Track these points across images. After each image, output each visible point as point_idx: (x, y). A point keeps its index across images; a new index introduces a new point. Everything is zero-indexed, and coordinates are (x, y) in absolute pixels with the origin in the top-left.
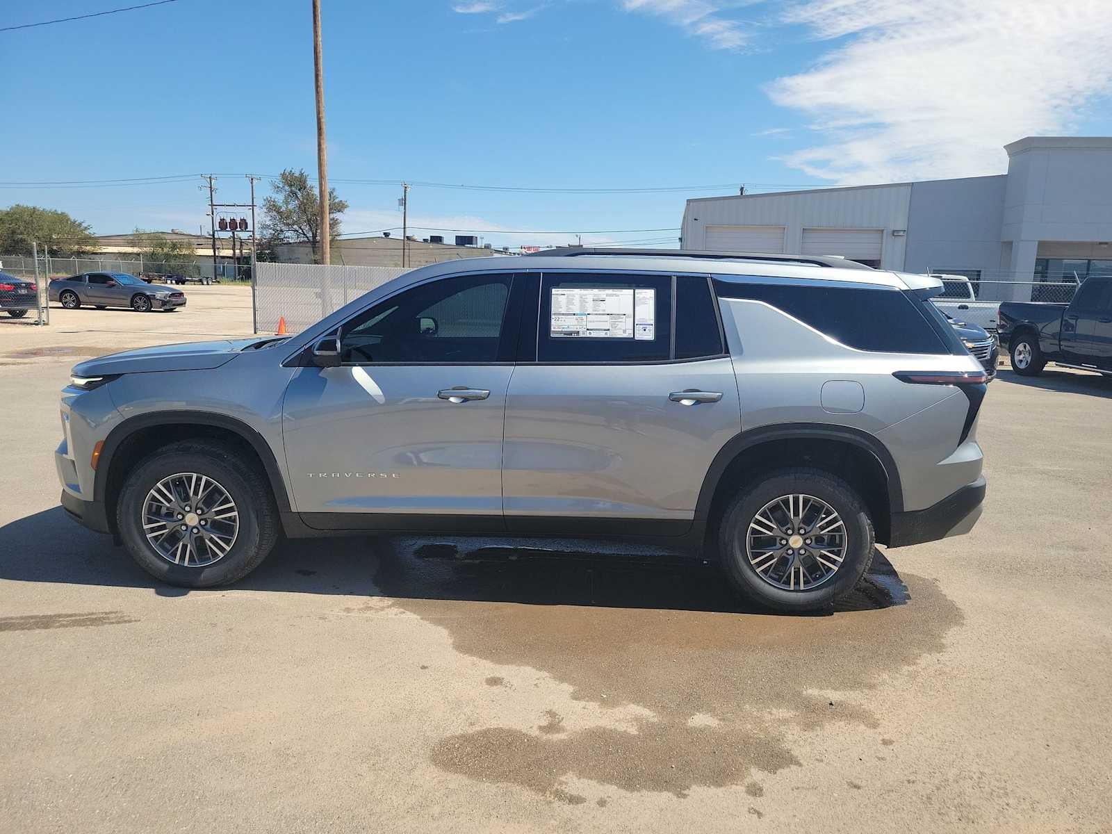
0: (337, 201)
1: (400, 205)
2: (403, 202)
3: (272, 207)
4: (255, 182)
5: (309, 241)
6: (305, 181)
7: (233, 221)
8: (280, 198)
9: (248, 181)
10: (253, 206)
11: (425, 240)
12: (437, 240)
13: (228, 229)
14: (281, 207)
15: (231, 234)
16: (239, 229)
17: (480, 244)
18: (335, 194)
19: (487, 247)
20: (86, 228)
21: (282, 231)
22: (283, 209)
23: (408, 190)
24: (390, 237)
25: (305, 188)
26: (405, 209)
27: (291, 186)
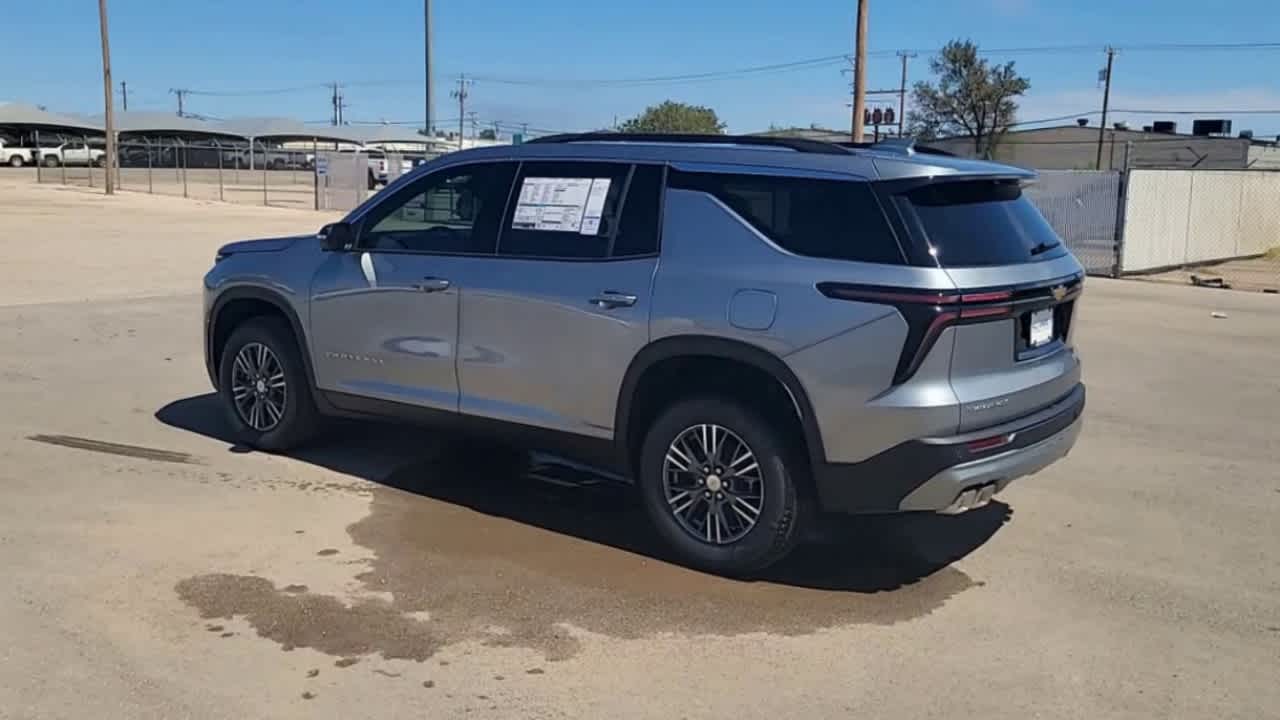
0: (1014, 78)
1: (1100, 79)
2: (1106, 75)
3: (924, 93)
4: (908, 60)
5: (972, 135)
6: (973, 55)
7: (877, 111)
8: (935, 81)
9: (899, 60)
10: (903, 91)
11: (1147, 129)
12: (1164, 128)
13: (871, 122)
14: (936, 92)
15: (873, 128)
16: (883, 122)
17: (1235, 133)
18: (1012, 69)
19: (1245, 136)
20: (720, 127)
21: (937, 123)
22: (940, 94)
23: (1114, 57)
24: (1088, 125)
25: (972, 64)
26: (1107, 85)
27: (954, 62)
